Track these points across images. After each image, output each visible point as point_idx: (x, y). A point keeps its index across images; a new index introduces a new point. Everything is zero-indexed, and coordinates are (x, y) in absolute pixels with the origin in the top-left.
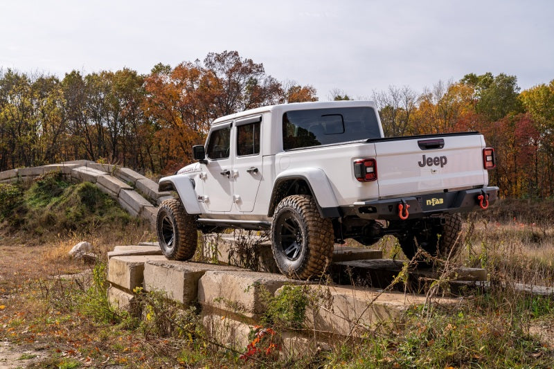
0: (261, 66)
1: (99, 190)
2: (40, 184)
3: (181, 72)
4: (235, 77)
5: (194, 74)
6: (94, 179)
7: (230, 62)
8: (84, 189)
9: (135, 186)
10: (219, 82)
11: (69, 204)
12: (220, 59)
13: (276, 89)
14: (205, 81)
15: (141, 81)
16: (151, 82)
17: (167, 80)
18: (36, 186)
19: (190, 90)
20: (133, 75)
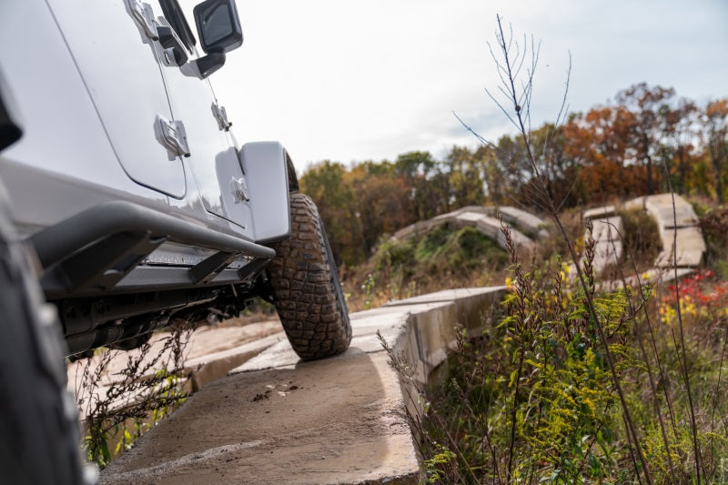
0: (672, 89)
1: (479, 234)
2: (429, 236)
3: (594, 116)
4: (647, 106)
5: (606, 114)
6: (474, 224)
7: (640, 94)
8: (464, 235)
9: (515, 224)
10: (632, 116)
11: (451, 252)
12: (630, 94)
13: (690, 108)
14: (619, 117)
15: (561, 130)
16: (569, 129)
17: (583, 124)
18: (425, 238)
19: (605, 128)
20: (552, 127)
